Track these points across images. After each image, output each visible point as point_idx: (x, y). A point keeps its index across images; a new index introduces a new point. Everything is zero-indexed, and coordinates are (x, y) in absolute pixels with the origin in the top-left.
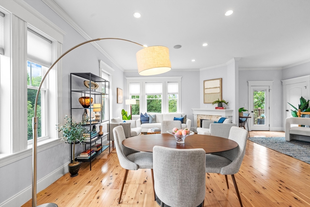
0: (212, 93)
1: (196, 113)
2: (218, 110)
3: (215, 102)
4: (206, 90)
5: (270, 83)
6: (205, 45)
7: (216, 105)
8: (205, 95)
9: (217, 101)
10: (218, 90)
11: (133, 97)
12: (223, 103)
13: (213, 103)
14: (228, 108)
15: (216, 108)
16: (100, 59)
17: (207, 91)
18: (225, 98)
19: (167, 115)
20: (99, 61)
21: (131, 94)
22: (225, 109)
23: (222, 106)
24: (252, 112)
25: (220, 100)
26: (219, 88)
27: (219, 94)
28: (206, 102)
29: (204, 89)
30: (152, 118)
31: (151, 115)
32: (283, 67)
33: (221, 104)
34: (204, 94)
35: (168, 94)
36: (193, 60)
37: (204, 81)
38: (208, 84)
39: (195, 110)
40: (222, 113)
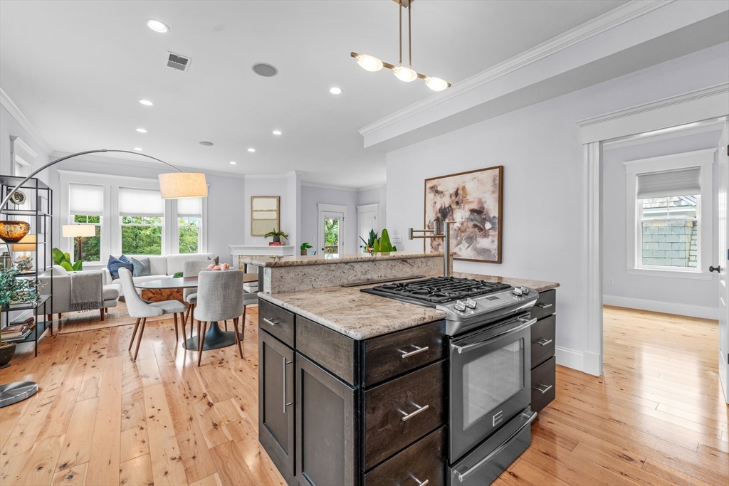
0: (264, 219)
1: (236, 253)
2: (273, 246)
3: (270, 234)
4: (254, 213)
5: (343, 209)
6: (251, 150)
7: (271, 239)
8: (254, 222)
9: (271, 233)
10: (274, 215)
11: (80, 219)
12: (281, 237)
13: (266, 236)
14: (288, 244)
15: (271, 244)
16: (14, 135)
17: (256, 216)
18: (283, 229)
19: (176, 259)
20: (12, 139)
21: (72, 212)
22: (284, 245)
23: (278, 241)
24: (323, 249)
25: (277, 232)
26: (275, 213)
27: (276, 222)
28: (254, 233)
29: (252, 211)
30: (142, 265)
31: (139, 260)
32: (358, 189)
33: (278, 238)
34: (252, 219)
35: (179, 215)
36: (233, 163)
37: (253, 198)
38: (258, 204)
39: (235, 248)
40: (277, 252)
